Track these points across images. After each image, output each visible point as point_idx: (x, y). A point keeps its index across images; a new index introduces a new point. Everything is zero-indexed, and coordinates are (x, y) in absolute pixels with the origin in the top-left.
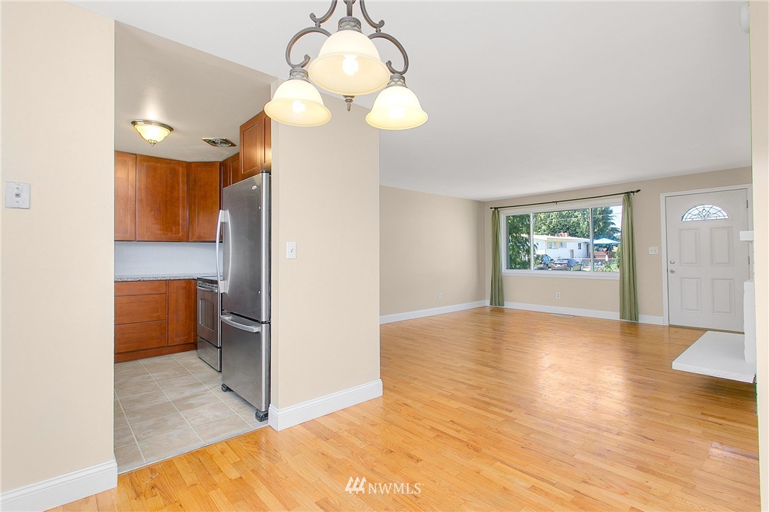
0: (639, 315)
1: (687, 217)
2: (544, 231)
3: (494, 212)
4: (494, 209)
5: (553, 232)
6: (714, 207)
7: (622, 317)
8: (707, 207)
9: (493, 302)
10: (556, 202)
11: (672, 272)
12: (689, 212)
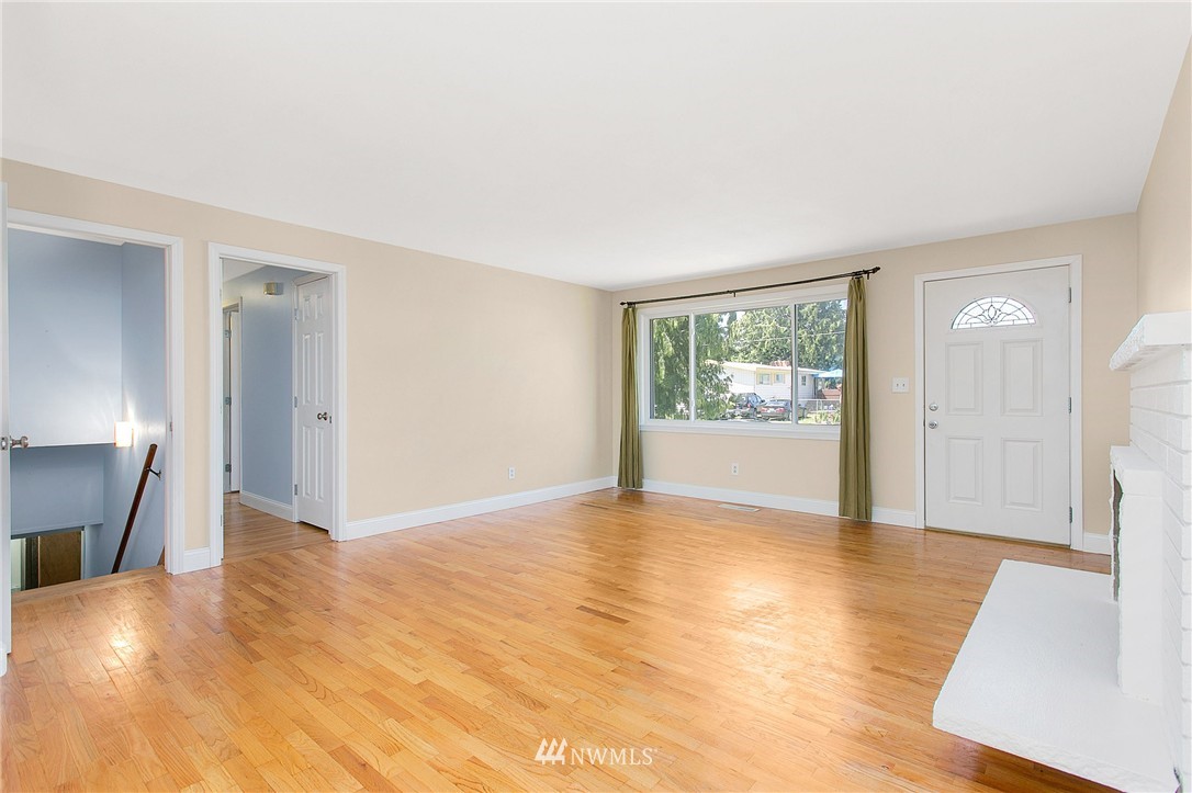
0: (874, 509)
1: (962, 322)
2: (755, 357)
3: (626, 311)
4: (626, 306)
5: (767, 359)
6: (1010, 301)
7: (844, 510)
8: (998, 302)
9: (624, 481)
10: (735, 292)
11: (933, 426)
12: (965, 311)
